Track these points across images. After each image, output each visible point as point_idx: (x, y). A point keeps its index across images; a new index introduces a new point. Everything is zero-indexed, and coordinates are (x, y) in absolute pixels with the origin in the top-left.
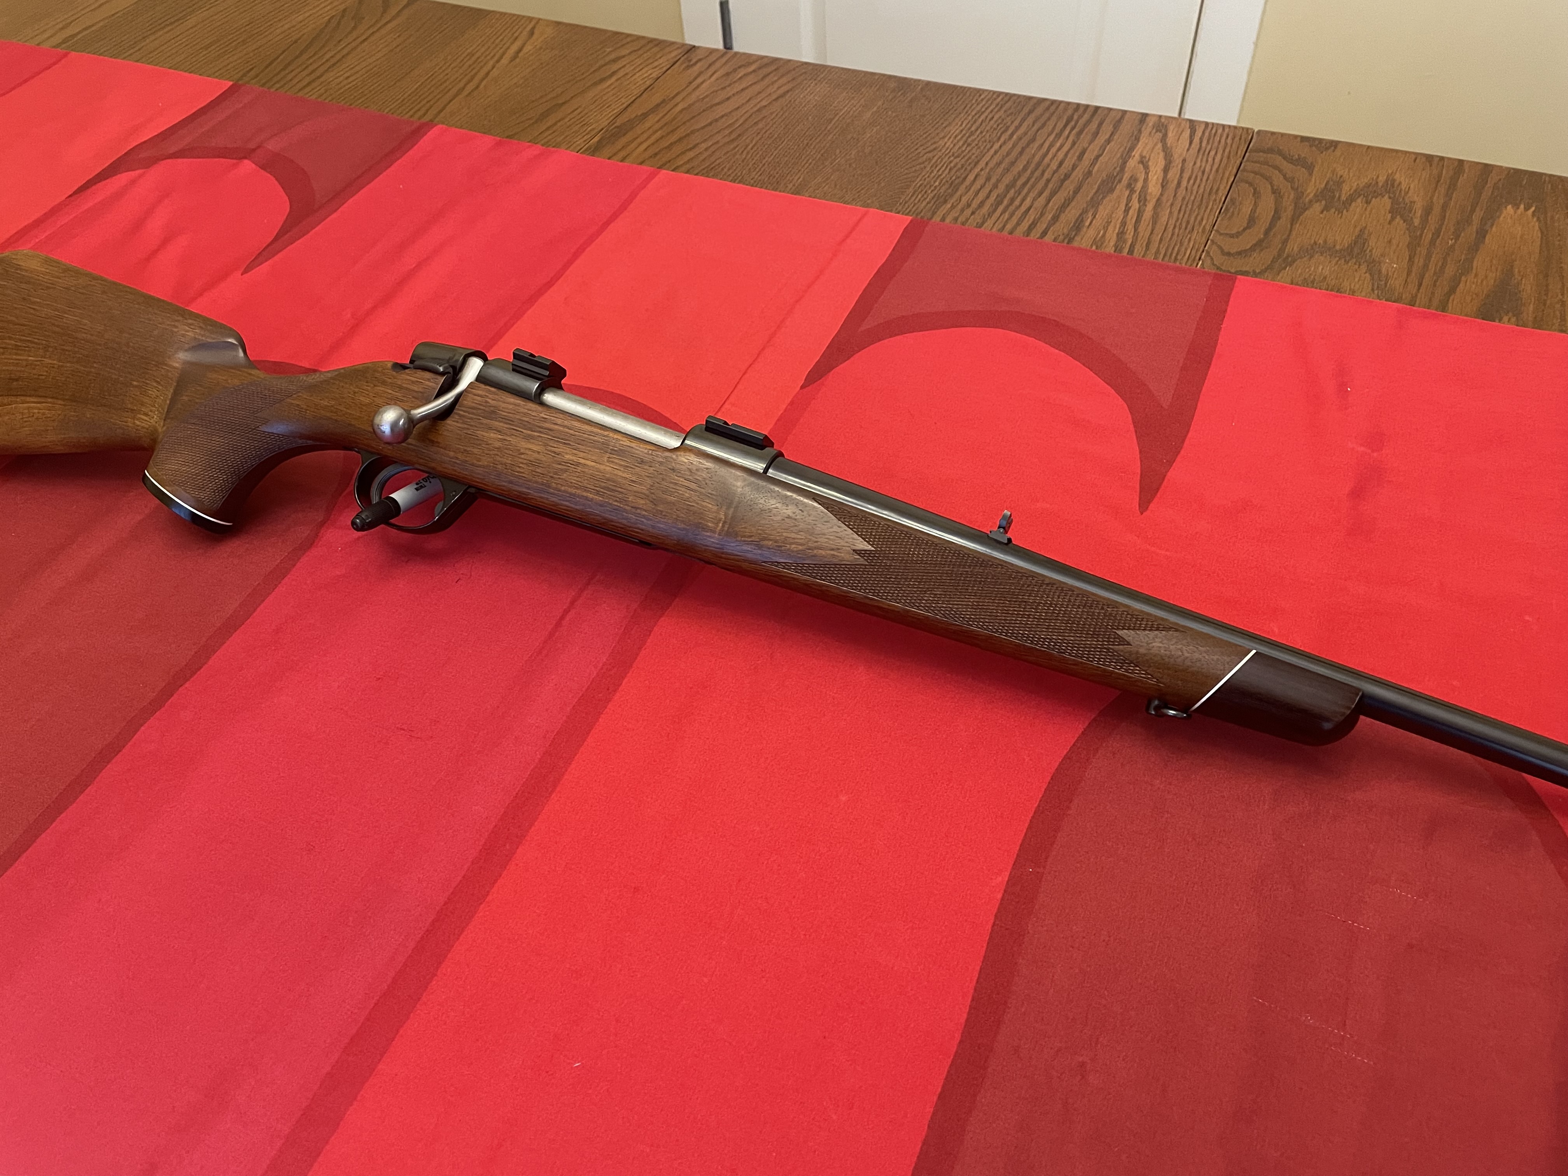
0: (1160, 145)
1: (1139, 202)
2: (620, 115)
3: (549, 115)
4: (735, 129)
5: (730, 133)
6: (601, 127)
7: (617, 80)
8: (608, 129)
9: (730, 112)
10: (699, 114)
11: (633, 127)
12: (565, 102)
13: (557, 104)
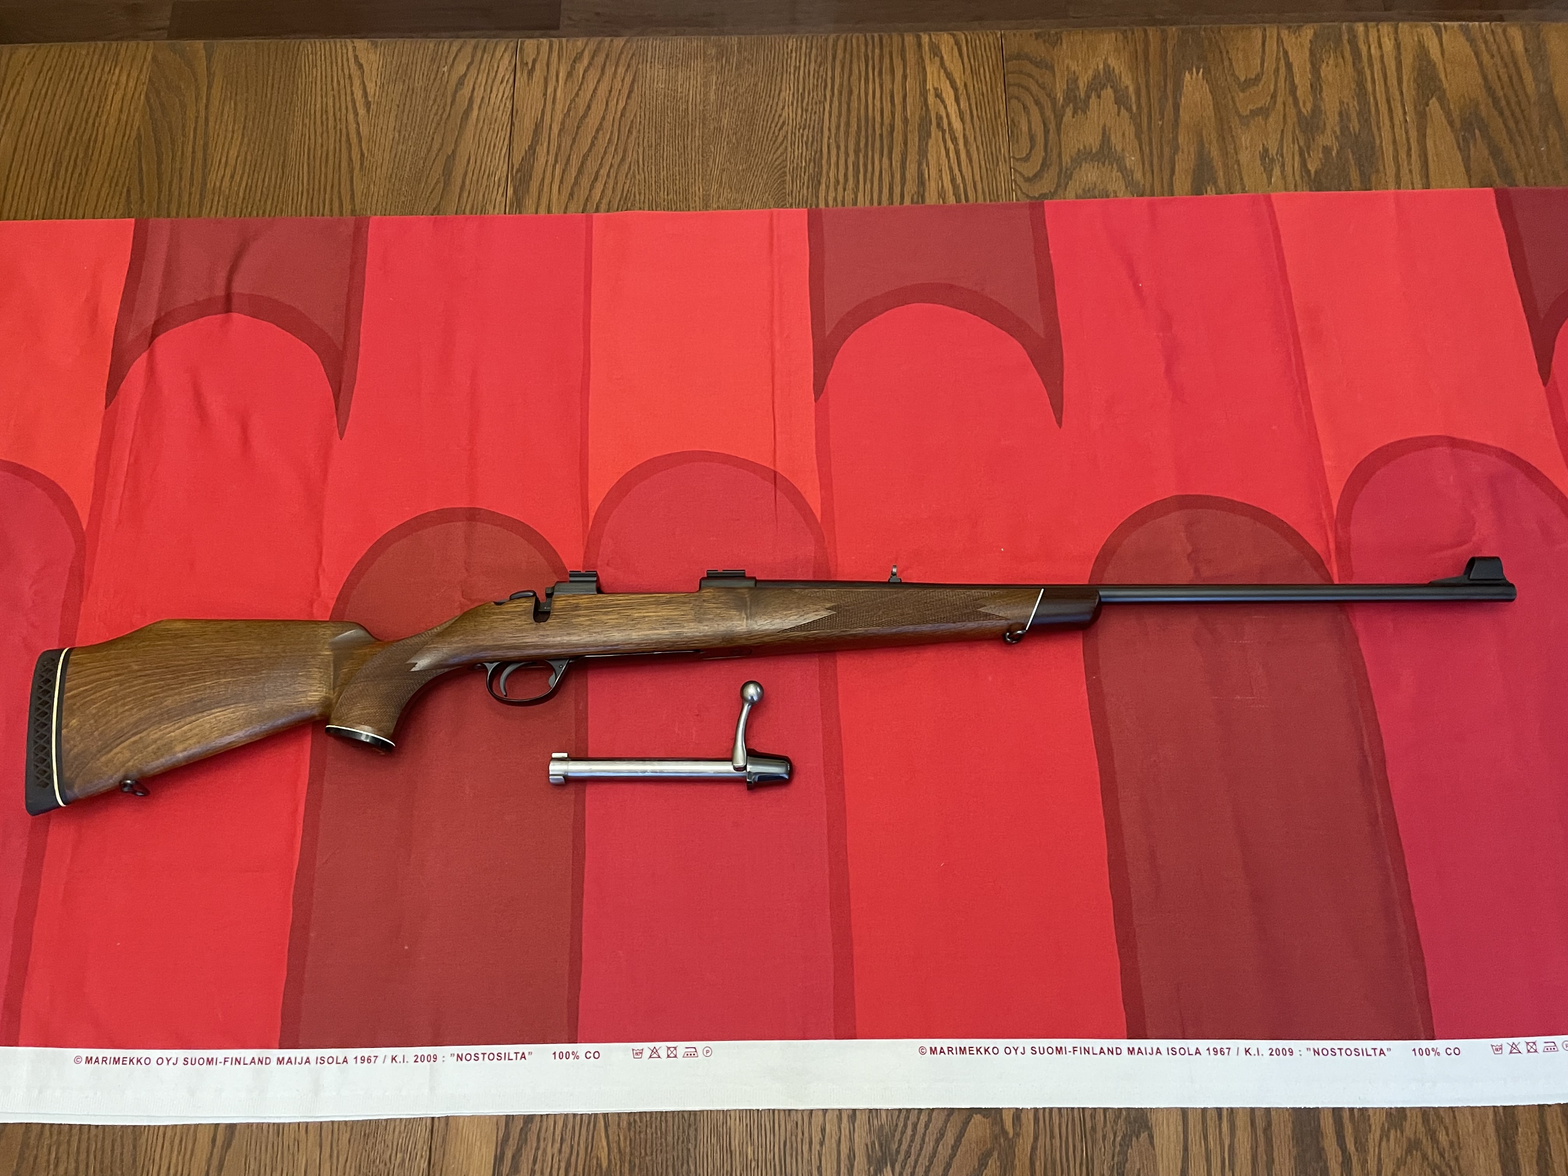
0: (942, 71)
1: (953, 143)
2: (511, 154)
3: (451, 173)
4: (617, 144)
5: (616, 150)
6: (505, 175)
7: (480, 108)
8: (512, 174)
9: (601, 124)
10: (577, 133)
11: (532, 167)
12: (454, 152)
13: (448, 157)
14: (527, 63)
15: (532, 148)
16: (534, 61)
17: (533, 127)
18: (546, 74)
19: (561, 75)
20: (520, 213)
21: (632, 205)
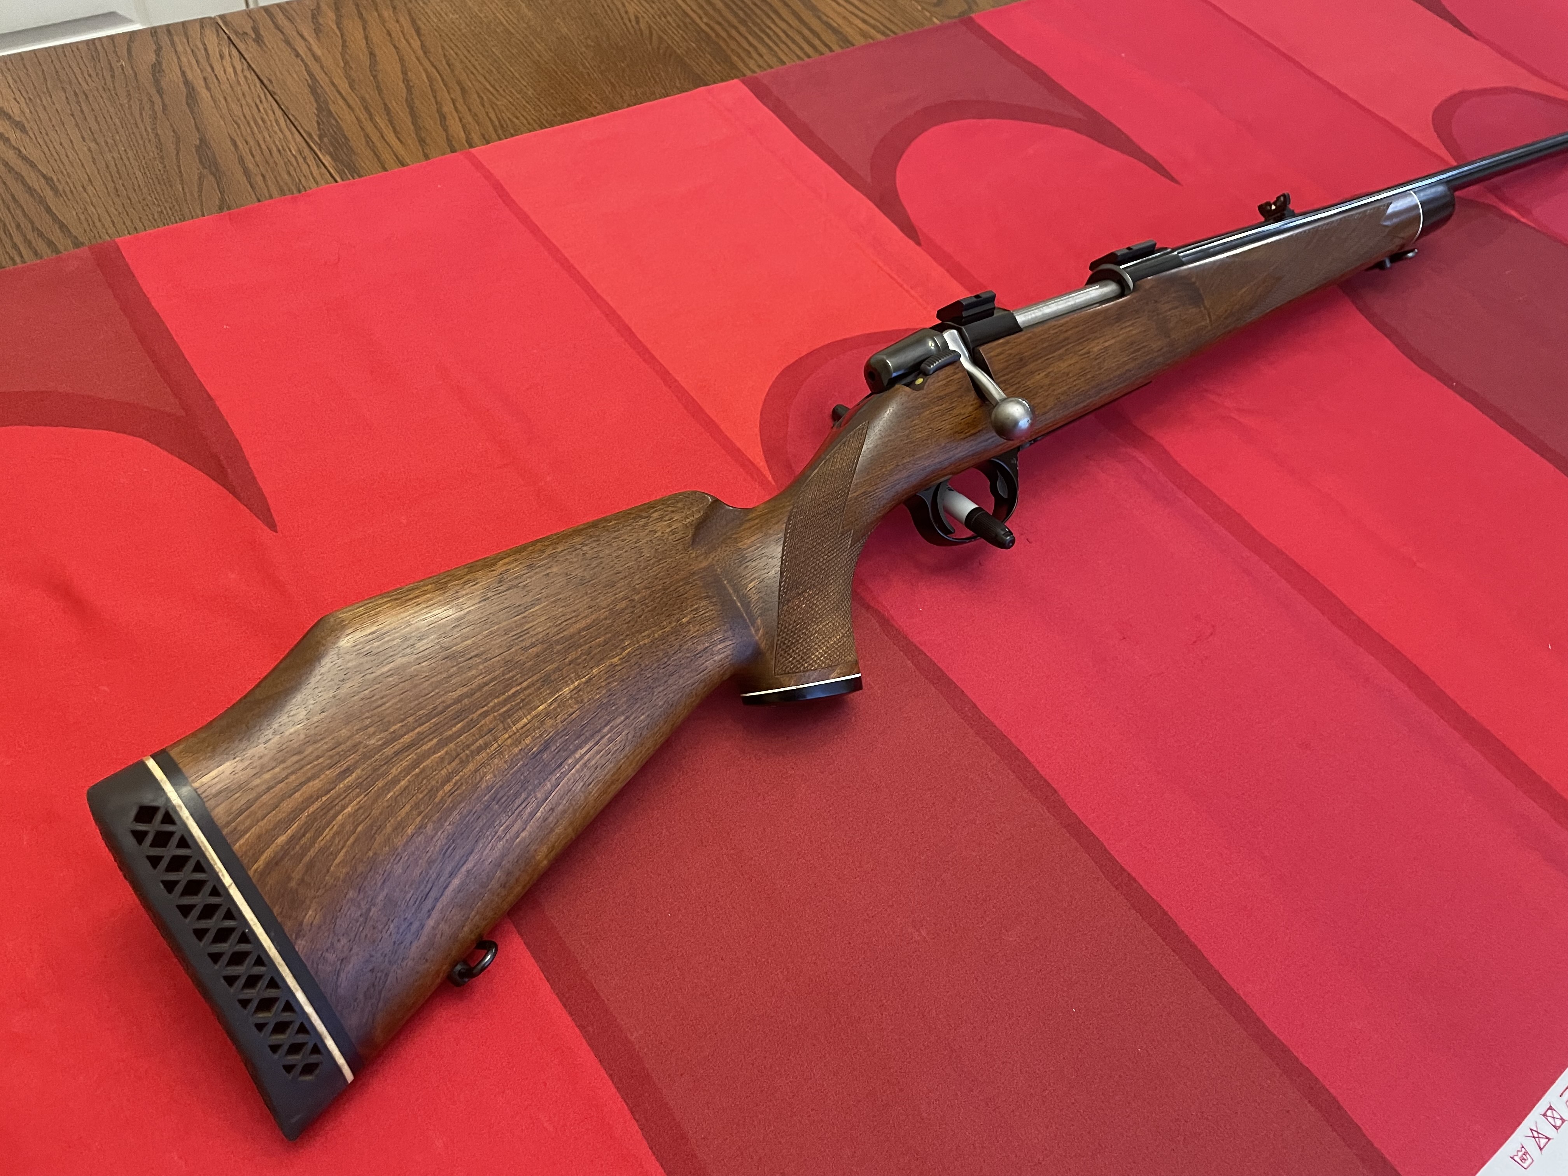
2: (296, 123)
3: (216, 164)
4: (443, 80)
5: (445, 85)
6: (304, 144)
7: (208, 89)
8: (315, 143)
9: (403, 66)
10: (377, 82)
11: (340, 128)
12: (203, 140)
13: (198, 148)
14: (246, 33)
15: (323, 109)
16: (255, 30)
17: (307, 90)
18: (281, 36)
19: (306, 34)
20: (360, 176)
21: (515, 131)
